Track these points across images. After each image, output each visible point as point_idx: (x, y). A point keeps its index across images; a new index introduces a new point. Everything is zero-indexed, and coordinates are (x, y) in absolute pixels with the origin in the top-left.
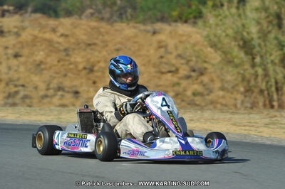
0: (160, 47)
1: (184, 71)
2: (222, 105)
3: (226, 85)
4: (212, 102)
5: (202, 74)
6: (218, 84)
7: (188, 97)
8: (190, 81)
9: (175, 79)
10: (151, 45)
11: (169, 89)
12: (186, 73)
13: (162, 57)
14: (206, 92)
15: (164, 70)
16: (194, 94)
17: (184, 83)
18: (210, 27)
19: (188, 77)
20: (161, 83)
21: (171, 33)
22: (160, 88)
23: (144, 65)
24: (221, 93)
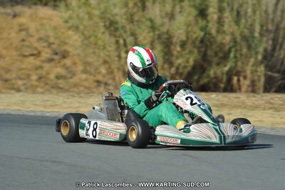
0: (21, 30)
1: (46, 54)
2: (85, 87)
3: (88, 68)
4: (75, 85)
5: (64, 57)
6: (80, 68)
7: (51, 80)
8: (52, 64)
9: (38, 63)
10: (12, 28)
11: (31, 73)
12: (48, 56)
13: (23, 40)
14: (69, 75)
15: (26, 53)
16: (58, 77)
17: (47, 66)
18: (73, 10)
19: (51, 60)
20: (24, 66)
21: (31, 16)
22: (22, 72)
23: (6, 48)
24: (84, 76)
